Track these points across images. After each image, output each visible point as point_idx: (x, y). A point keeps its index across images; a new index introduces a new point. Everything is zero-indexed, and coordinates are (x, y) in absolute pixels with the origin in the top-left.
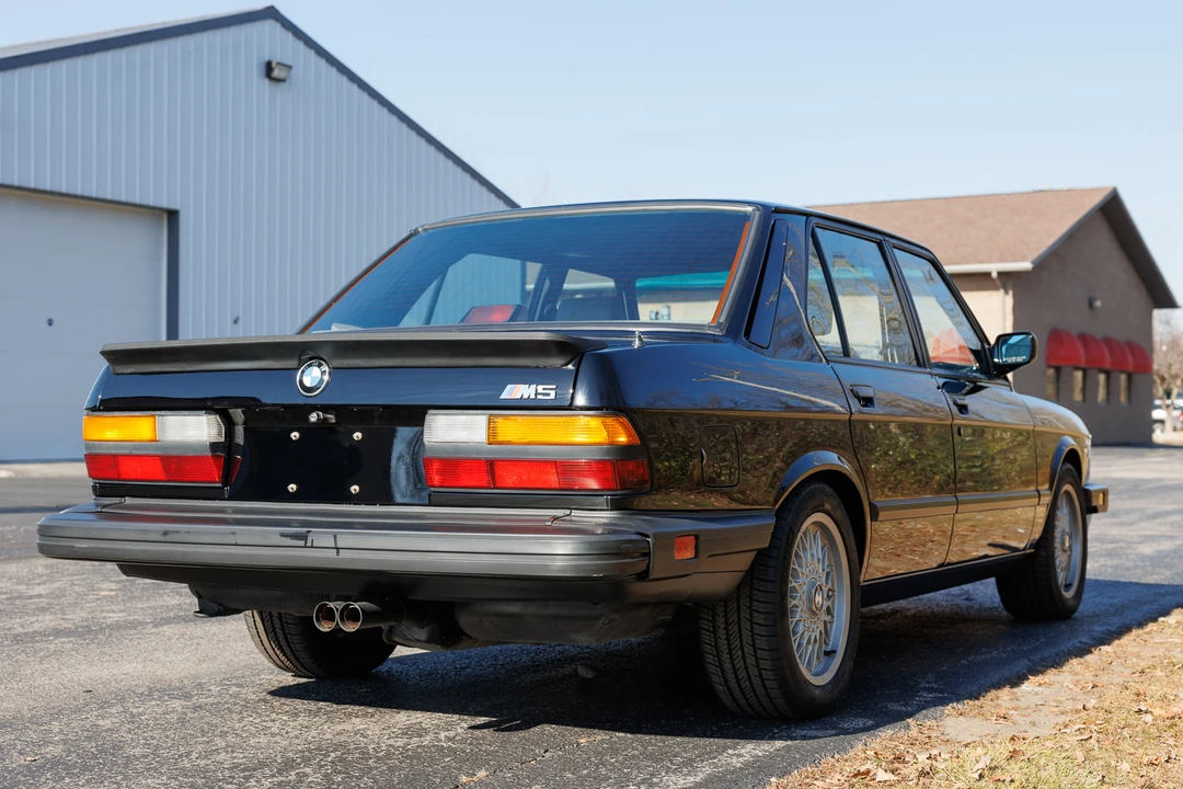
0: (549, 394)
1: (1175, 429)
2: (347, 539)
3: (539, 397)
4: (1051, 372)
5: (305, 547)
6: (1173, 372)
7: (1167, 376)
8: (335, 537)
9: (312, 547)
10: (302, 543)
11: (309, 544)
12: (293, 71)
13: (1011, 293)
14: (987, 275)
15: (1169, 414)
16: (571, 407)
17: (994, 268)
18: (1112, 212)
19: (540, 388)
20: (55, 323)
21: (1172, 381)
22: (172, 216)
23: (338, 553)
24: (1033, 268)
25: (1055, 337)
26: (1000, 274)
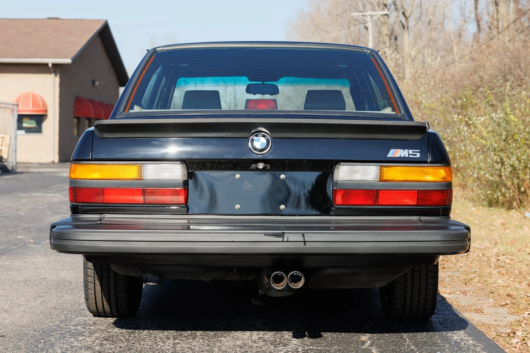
0: (416, 155)
2: (311, 236)
3: (410, 156)
4: (75, 121)
5: (283, 241)
8: (303, 236)
9: (288, 241)
10: (281, 239)
11: (285, 239)
13: (58, 75)
14: (47, 65)
16: (426, 162)
17: (50, 61)
18: (104, 35)
19: (411, 152)
23: (305, 244)
24: (72, 62)
25: (79, 101)
26: (53, 65)
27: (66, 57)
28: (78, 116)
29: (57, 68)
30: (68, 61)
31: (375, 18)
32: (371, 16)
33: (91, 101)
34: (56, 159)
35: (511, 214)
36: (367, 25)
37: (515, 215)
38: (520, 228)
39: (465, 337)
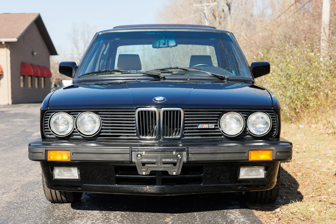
4: (22, 77)
14: (1, 43)
17: (3, 40)
18: (38, 23)
24: (18, 41)
25: (23, 65)
26: (6, 43)
27: (13, 37)
28: (23, 74)
29: (8, 45)
30: (15, 40)
31: (210, 7)
32: (207, 6)
33: (32, 65)
34: (10, 102)
35: (291, 126)
36: (204, 12)
37: (293, 127)
38: (295, 135)
39: (239, 215)
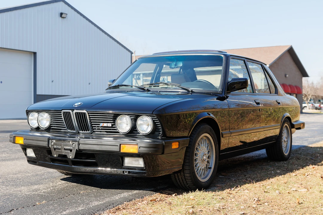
1: (309, 109)
6: (309, 94)
7: (307, 95)
12: (68, 15)
15: (308, 105)
18: (291, 52)
20: (3, 82)
21: (308, 96)
22: (35, 54)
